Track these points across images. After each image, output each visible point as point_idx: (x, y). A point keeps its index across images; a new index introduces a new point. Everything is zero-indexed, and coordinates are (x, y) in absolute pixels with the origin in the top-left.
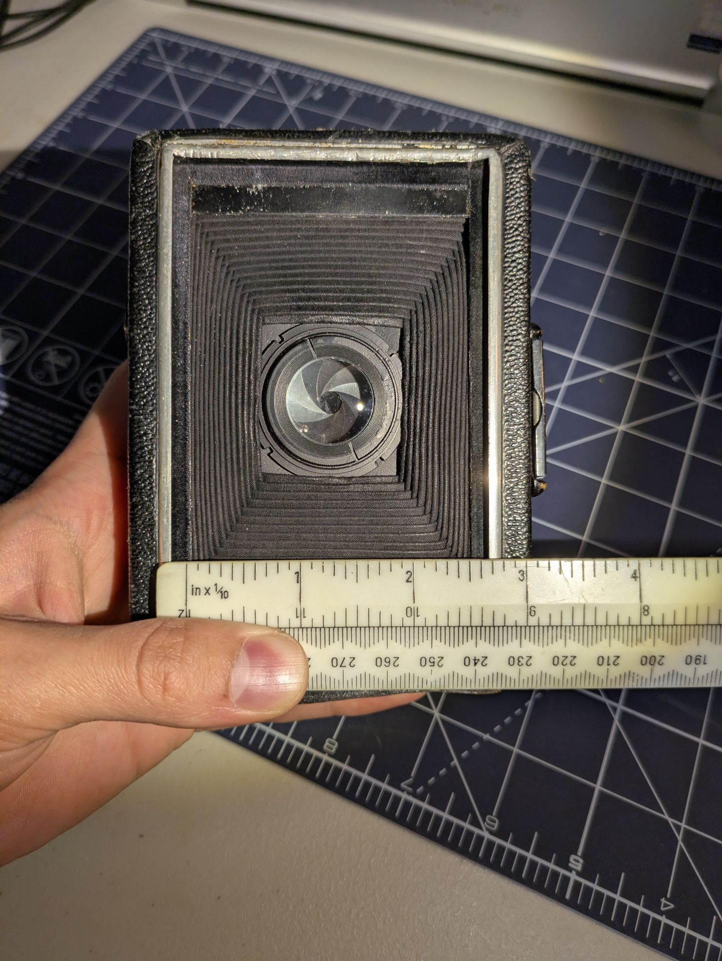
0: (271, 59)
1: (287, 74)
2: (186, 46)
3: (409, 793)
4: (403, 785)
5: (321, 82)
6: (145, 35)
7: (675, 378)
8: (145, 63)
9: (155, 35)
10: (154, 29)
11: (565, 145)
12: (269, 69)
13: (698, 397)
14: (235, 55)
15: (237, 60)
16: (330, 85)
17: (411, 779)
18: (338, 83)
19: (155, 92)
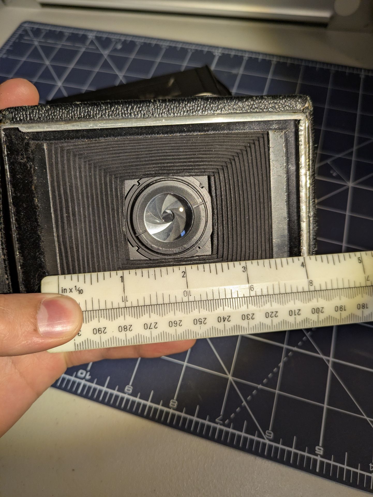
0: (91, 31)
1: (101, 37)
2: (44, 29)
3: (221, 425)
4: (217, 420)
5: (120, 40)
6: (20, 26)
7: (334, 174)
8: (23, 41)
9: (26, 25)
10: (25, 22)
11: (257, 57)
12: (91, 36)
13: (348, 183)
14: (71, 31)
15: (73, 34)
16: (125, 41)
17: (221, 416)
18: (129, 39)
19: (30, 56)
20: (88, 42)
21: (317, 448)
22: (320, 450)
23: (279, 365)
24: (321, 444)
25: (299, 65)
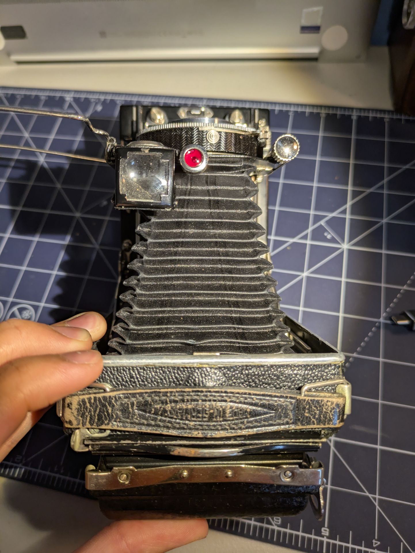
0: (68, 91)
1: (79, 98)
2: (18, 94)
5: (99, 99)
7: (329, 237)
12: (69, 98)
13: (343, 245)
14: (47, 94)
15: (49, 97)
16: (105, 100)
18: (109, 97)
20: (66, 106)
21: (323, 529)
22: (326, 531)
24: (326, 525)
25: (288, 112)
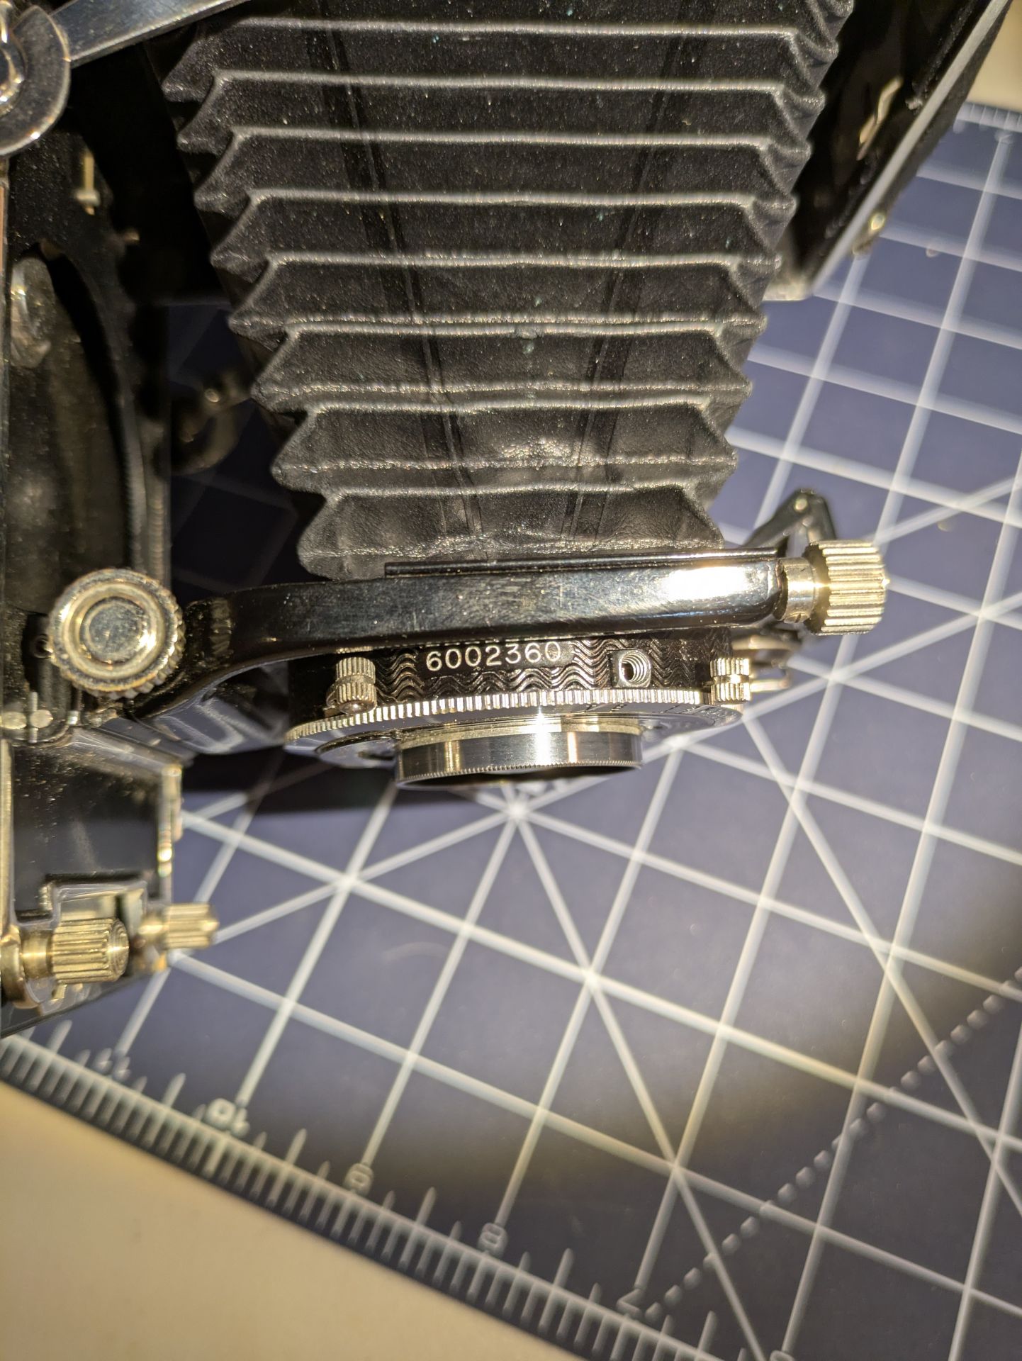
3: (634, 1317)
4: (623, 1302)
17: (635, 1292)
23: (835, 1142)
25: (992, 131)
